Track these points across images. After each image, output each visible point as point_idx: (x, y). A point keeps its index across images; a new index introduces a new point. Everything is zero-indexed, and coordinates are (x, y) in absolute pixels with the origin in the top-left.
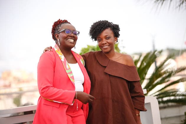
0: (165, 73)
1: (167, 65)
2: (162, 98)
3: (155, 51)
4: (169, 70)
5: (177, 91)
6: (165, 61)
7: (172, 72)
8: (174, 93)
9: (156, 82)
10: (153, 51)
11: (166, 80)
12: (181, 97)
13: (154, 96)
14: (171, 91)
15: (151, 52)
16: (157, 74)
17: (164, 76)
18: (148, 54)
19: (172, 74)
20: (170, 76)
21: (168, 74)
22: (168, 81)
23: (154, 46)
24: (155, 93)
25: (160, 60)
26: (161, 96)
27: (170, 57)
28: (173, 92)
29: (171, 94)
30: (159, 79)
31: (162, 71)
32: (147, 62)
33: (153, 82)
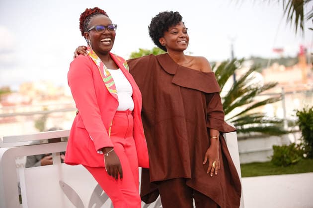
0: (246, 90)
1: (250, 79)
2: (242, 125)
3: (234, 60)
4: (253, 87)
5: (263, 116)
6: (248, 74)
7: (257, 89)
8: (258, 119)
9: (234, 103)
10: (231, 60)
11: (249, 100)
12: (268, 125)
13: (231, 122)
14: (254, 116)
15: (228, 61)
16: (236, 91)
17: (246, 94)
18: (224, 64)
19: (257, 92)
20: (253, 94)
21: (251, 92)
22: (250, 102)
23: (233, 53)
24: (231, 118)
25: (240, 73)
26: (241, 122)
27: (254, 69)
28: (257, 117)
29: (255, 120)
30: (239, 99)
31: (244, 88)
32: (222, 74)
33: (231, 102)
